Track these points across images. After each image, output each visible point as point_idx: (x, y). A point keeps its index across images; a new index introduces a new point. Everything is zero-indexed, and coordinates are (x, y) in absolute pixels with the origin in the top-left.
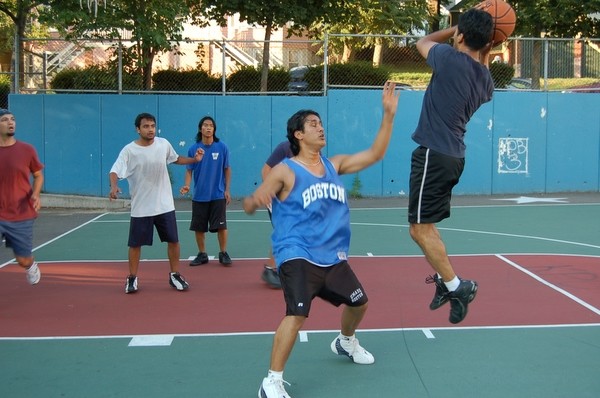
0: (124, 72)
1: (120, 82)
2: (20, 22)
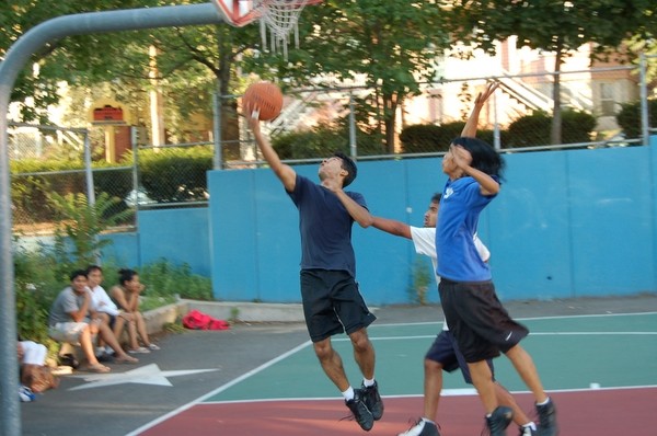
1: (354, 146)
2: (223, 74)
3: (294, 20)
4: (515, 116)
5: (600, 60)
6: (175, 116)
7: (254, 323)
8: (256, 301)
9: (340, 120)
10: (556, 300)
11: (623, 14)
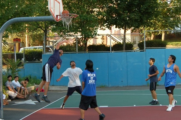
0: (78, 46)
1: (77, 49)
2: (46, 31)
3: (71, 21)
4: (114, 44)
5: (134, 32)
6: (31, 41)
7: (53, 91)
8: (53, 85)
9: (74, 43)
10: (123, 87)
11: (140, 21)
